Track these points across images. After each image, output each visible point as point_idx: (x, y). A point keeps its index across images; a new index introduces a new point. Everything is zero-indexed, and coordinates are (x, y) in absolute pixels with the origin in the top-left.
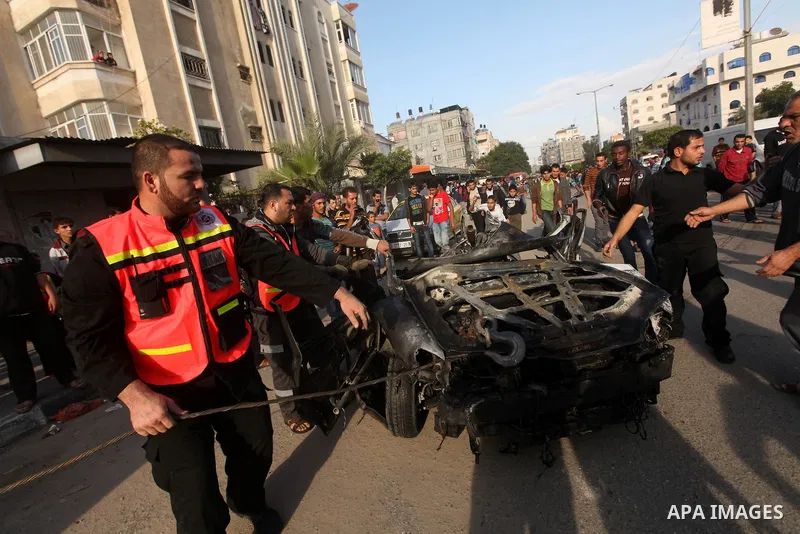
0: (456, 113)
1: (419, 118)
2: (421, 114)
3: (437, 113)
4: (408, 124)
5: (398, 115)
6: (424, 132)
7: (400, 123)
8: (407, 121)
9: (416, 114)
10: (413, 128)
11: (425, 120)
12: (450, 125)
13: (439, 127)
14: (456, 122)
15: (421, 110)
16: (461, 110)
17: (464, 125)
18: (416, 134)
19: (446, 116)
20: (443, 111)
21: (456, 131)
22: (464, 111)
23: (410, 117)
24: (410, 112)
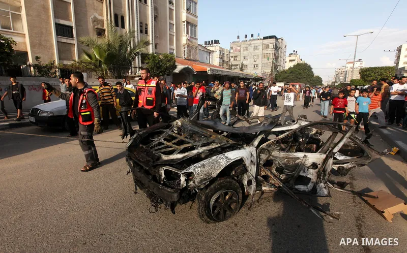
0: (273, 40)
1: (250, 40)
2: (252, 38)
3: (261, 39)
4: (242, 43)
5: (238, 37)
6: (251, 49)
7: (238, 42)
8: (243, 41)
9: (249, 38)
10: (245, 46)
11: (253, 42)
12: (267, 47)
13: (261, 47)
14: (271, 46)
15: (252, 36)
16: (277, 39)
17: (277, 48)
18: (246, 49)
19: (266, 41)
20: (265, 38)
21: (271, 51)
22: (280, 41)
23: (245, 39)
24: (246, 36)
